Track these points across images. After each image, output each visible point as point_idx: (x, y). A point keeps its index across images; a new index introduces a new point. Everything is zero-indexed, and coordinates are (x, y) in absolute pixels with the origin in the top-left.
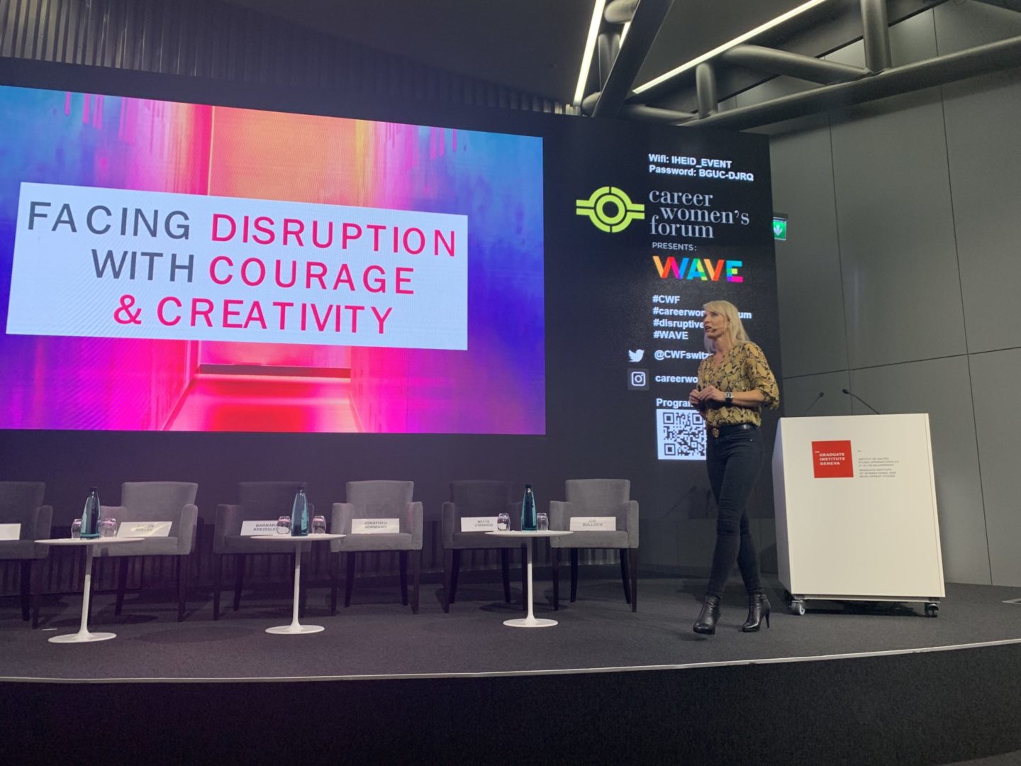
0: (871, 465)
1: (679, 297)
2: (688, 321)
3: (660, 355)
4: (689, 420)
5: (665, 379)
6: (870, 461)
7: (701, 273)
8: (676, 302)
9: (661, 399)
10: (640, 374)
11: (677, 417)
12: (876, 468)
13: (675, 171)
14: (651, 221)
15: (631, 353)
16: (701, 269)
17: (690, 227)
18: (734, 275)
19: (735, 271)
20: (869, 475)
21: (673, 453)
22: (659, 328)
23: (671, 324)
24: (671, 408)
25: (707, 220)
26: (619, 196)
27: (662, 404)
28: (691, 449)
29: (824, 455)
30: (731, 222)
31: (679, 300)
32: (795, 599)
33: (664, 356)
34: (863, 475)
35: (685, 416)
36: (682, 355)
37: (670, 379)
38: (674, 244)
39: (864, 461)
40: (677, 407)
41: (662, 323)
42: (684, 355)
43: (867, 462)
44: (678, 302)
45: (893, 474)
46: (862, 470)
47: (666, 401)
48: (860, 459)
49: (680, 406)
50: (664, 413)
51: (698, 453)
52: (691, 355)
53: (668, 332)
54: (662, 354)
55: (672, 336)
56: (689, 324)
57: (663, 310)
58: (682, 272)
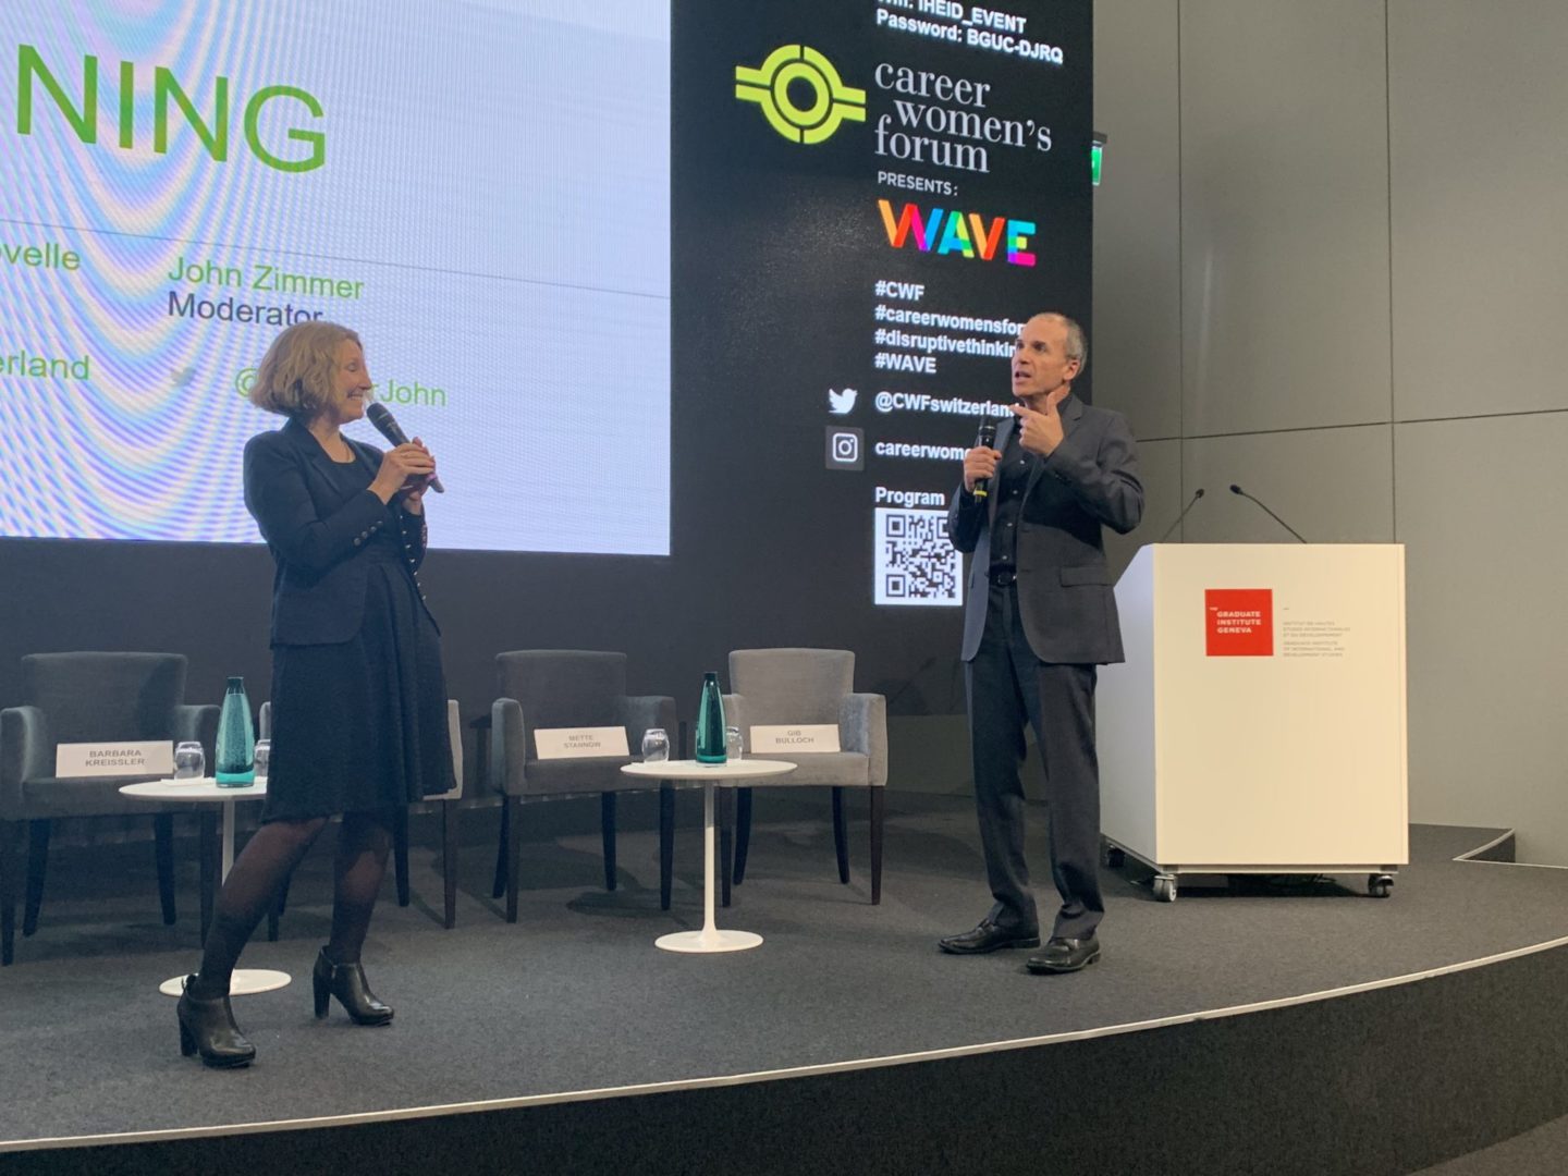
0: (1304, 635)
1: (922, 287)
2: (936, 336)
3: (885, 402)
4: (931, 531)
5: (892, 450)
6: (1304, 626)
7: (963, 241)
8: (917, 298)
9: (883, 489)
10: (848, 439)
11: (911, 524)
12: (1312, 639)
13: (925, 28)
14: (877, 128)
15: (833, 396)
16: (963, 235)
17: (947, 146)
18: (1019, 250)
19: (1022, 243)
20: (1298, 652)
21: (900, 592)
22: (885, 348)
23: (907, 341)
24: (901, 506)
25: (977, 135)
26: (818, 68)
27: (886, 497)
28: (932, 584)
29: (1226, 614)
30: (1020, 143)
31: (922, 293)
32: (1158, 874)
33: (892, 405)
34: (1290, 651)
35: (923, 521)
36: (924, 403)
37: (900, 449)
38: (918, 179)
39: (1292, 626)
40: (911, 505)
41: (891, 339)
42: (928, 403)
43: (1297, 629)
44: (920, 297)
45: (1338, 652)
46: (1288, 643)
47: (892, 492)
48: (1286, 623)
49: (917, 502)
50: (888, 516)
51: (946, 593)
52: (939, 405)
53: (900, 356)
54: (889, 400)
55: (907, 365)
56: (938, 343)
57: (893, 312)
58: (929, 236)
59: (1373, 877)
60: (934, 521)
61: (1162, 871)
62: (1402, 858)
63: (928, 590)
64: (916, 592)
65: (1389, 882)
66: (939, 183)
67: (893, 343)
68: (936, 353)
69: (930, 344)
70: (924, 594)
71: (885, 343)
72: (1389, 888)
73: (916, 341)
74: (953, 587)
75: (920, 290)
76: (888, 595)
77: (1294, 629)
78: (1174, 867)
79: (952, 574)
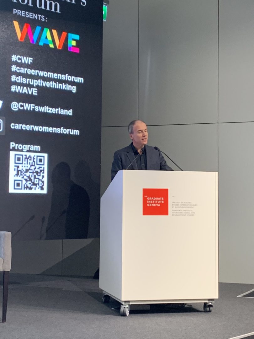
0: (180, 207)
1: (32, 59)
2: (37, 80)
3: (15, 106)
4: (34, 162)
5: (18, 126)
6: (180, 204)
8: (29, 63)
9: (14, 143)
12: (183, 209)
16: (49, 38)
17: (43, 1)
18: (73, 46)
19: (74, 43)
20: (178, 214)
21: (20, 187)
22: (16, 83)
23: (25, 81)
24: (22, 151)
27: (15, 147)
28: (34, 184)
29: (150, 198)
30: (74, 2)
31: (31, 61)
32: (122, 305)
34: (175, 214)
35: (31, 157)
36: (32, 107)
37: (21, 127)
38: (30, 13)
39: (175, 204)
40: (26, 150)
41: (18, 80)
42: (34, 107)
43: (177, 205)
44: (31, 62)
45: (193, 214)
46: (174, 210)
47: (18, 145)
48: (173, 202)
49: (28, 149)
50: (16, 155)
51: (40, 188)
52: (39, 108)
53: (22, 87)
54: (17, 106)
55: (25, 91)
56: (38, 82)
57: (19, 68)
58: (35, 37)
59: (205, 304)
60: (35, 157)
61: (123, 303)
62: (216, 296)
63: (32, 187)
64: (27, 187)
65: (211, 306)
66: (40, 16)
67: (19, 81)
68: (37, 87)
69: (35, 82)
70: (31, 188)
71: (15, 81)
72: (211, 308)
73: (29, 81)
74: (43, 185)
75: (31, 60)
76: (15, 189)
77: (176, 205)
78: (128, 302)
79: (42, 180)
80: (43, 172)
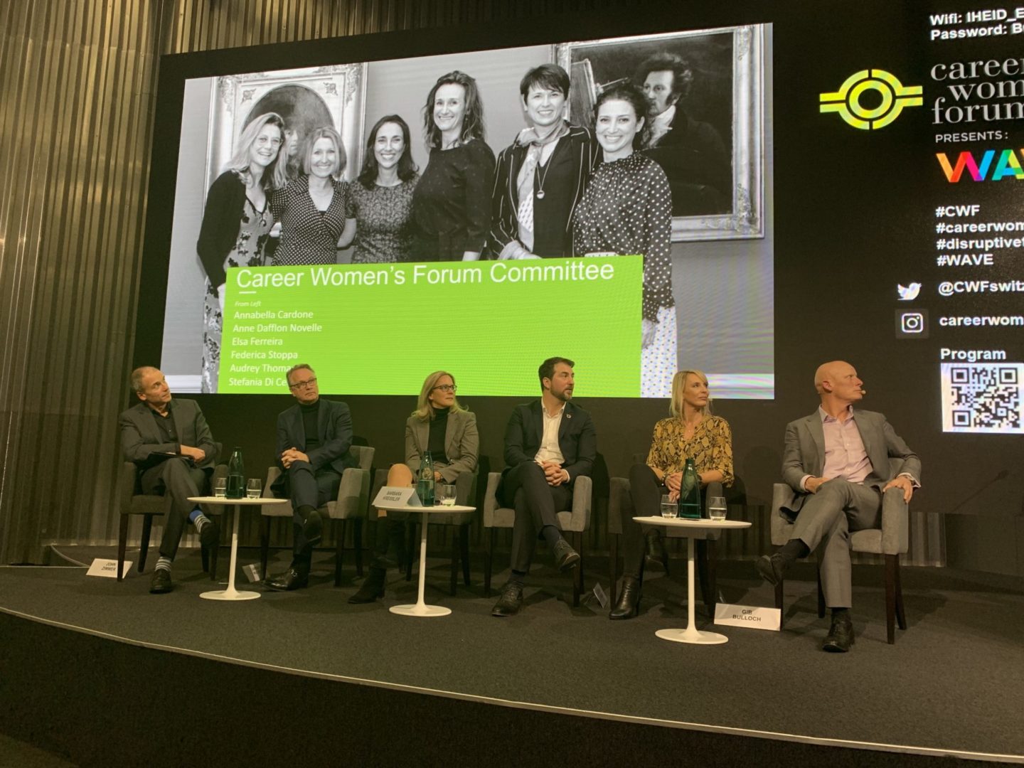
1: (978, 206)
2: (993, 239)
3: (946, 289)
4: (995, 379)
5: (953, 322)
7: (1016, 169)
8: (973, 214)
9: (948, 350)
10: (915, 317)
11: (974, 374)
13: (972, 33)
14: (934, 107)
15: (901, 289)
16: (1015, 164)
17: (997, 107)
21: (966, 423)
22: (946, 252)
23: (964, 245)
24: (966, 361)
27: (950, 355)
28: (996, 417)
31: (978, 210)
33: (954, 290)
35: (987, 372)
36: (983, 287)
37: (962, 321)
38: (970, 134)
40: (974, 360)
41: (950, 245)
42: (987, 286)
44: (976, 213)
47: (956, 352)
49: (979, 358)
50: (952, 369)
51: (1011, 424)
52: (998, 287)
53: (959, 256)
54: (950, 287)
55: (967, 262)
56: (994, 243)
57: (952, 226)
58: (983, 170)
60: (997, 371)
63: (992, 422)
64: (981, 423)
66: (990, 133)
67: (953, 247)
68: (992, 250)
69: (987, 244)
70: (989, 425)
71: (945, 248)
73: (974, 244)
74: (1018, 419)
75: (976, 208)
76: (954, 425)
79: (1016, 410)
80: (1015, 395)
